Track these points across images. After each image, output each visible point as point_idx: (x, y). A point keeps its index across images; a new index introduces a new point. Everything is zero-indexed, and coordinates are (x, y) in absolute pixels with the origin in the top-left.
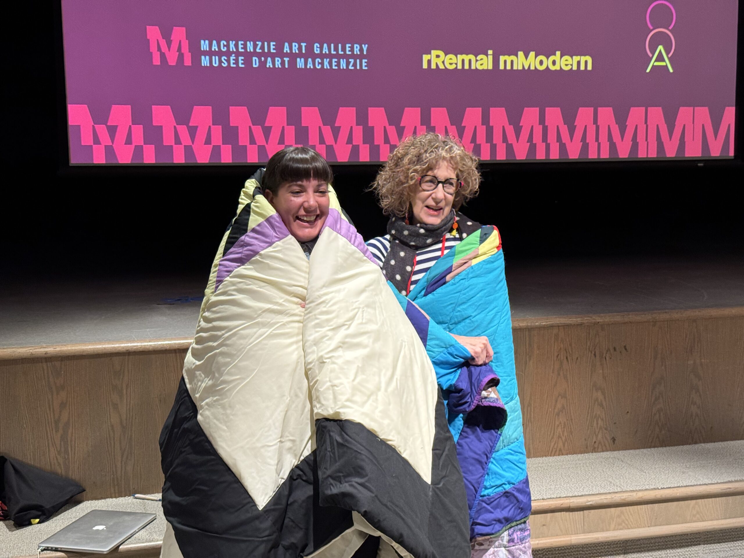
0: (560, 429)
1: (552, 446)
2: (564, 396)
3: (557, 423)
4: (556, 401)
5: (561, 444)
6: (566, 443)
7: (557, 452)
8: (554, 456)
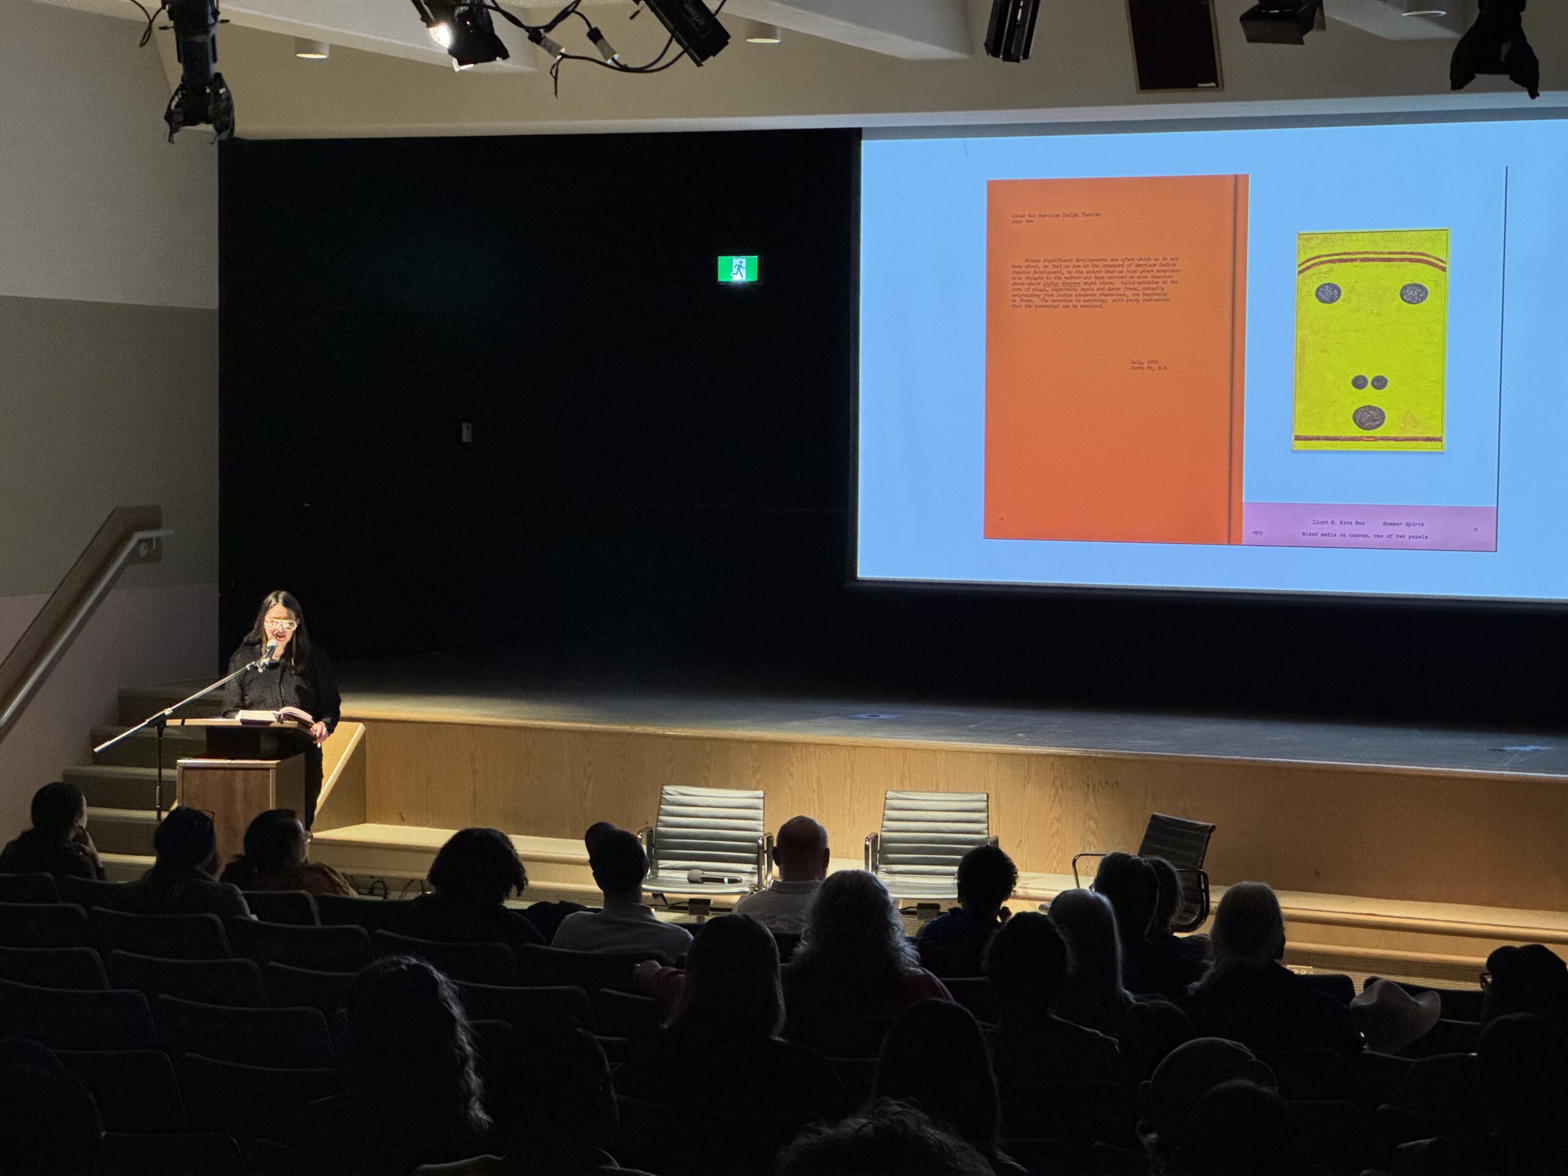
0: (1054, 850)
1: (1047, 863)
2: (1059, 820)
3: (1052, 844)
4: (1052, 824)
5: (1055, 864)
6: (1060, 865)
7: (1052, 870)
8: (1049, 873)
